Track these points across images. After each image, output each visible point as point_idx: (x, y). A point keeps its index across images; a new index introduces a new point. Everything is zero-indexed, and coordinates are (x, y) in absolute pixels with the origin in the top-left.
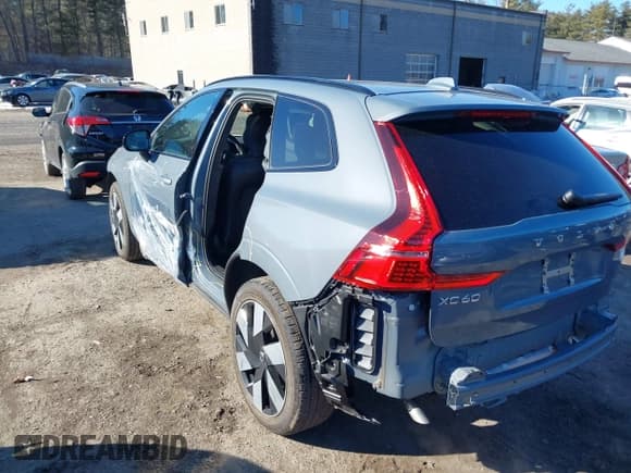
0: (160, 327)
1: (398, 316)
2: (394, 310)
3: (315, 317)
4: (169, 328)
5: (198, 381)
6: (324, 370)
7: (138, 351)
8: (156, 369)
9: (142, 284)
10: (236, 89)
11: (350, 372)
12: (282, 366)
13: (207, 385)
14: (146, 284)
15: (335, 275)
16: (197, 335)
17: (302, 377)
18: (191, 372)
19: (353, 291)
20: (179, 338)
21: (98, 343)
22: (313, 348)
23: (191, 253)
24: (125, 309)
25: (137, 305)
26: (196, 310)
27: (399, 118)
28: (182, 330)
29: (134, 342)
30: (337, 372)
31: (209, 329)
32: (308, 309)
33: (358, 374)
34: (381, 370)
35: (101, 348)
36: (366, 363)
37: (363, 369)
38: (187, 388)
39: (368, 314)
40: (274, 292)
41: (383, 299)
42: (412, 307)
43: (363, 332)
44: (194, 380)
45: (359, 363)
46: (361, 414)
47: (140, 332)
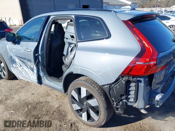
0: (33, 100)
1: (144, 83)
2: (143, 82)
3: (113, 89)
4: (36, 100)
5: (57, 116)
6: (117, 105)
7: (30, 111)
8: (40, 116)
9: (17, 87)
10: (51, 15)
11: (126, 104)
12: (97, 106)
13: (60, 117)
14: (19, 86)
15: (121, 74)
16: (47, 100)
17: (106, 108)
18: (53, 114)
19: (128, 78)
20: (42, 103)
21: (13, 112)
22: (113, 99)
23: (42, 74)
24: (17, 97)
25: (20, 95)
26: (42, 92)
27: (132, 18)
28: (41, 100)
29: (26, 108)
30: (122, 105)
31: (50, 98)
32: (110, 87)
33: (129, 104)
34: (137, 101)
35: (15, 113)
36: (132, 100)
37: (131, 102)
38: (55, 120)
39: (133, 85)
40: (89, 82)
41: (139, 79)
42: (147, 80)
43: (130, 91)
44: (55, 116)
45: (129, 100)
46: (129, 115)
47: (27, 104)
